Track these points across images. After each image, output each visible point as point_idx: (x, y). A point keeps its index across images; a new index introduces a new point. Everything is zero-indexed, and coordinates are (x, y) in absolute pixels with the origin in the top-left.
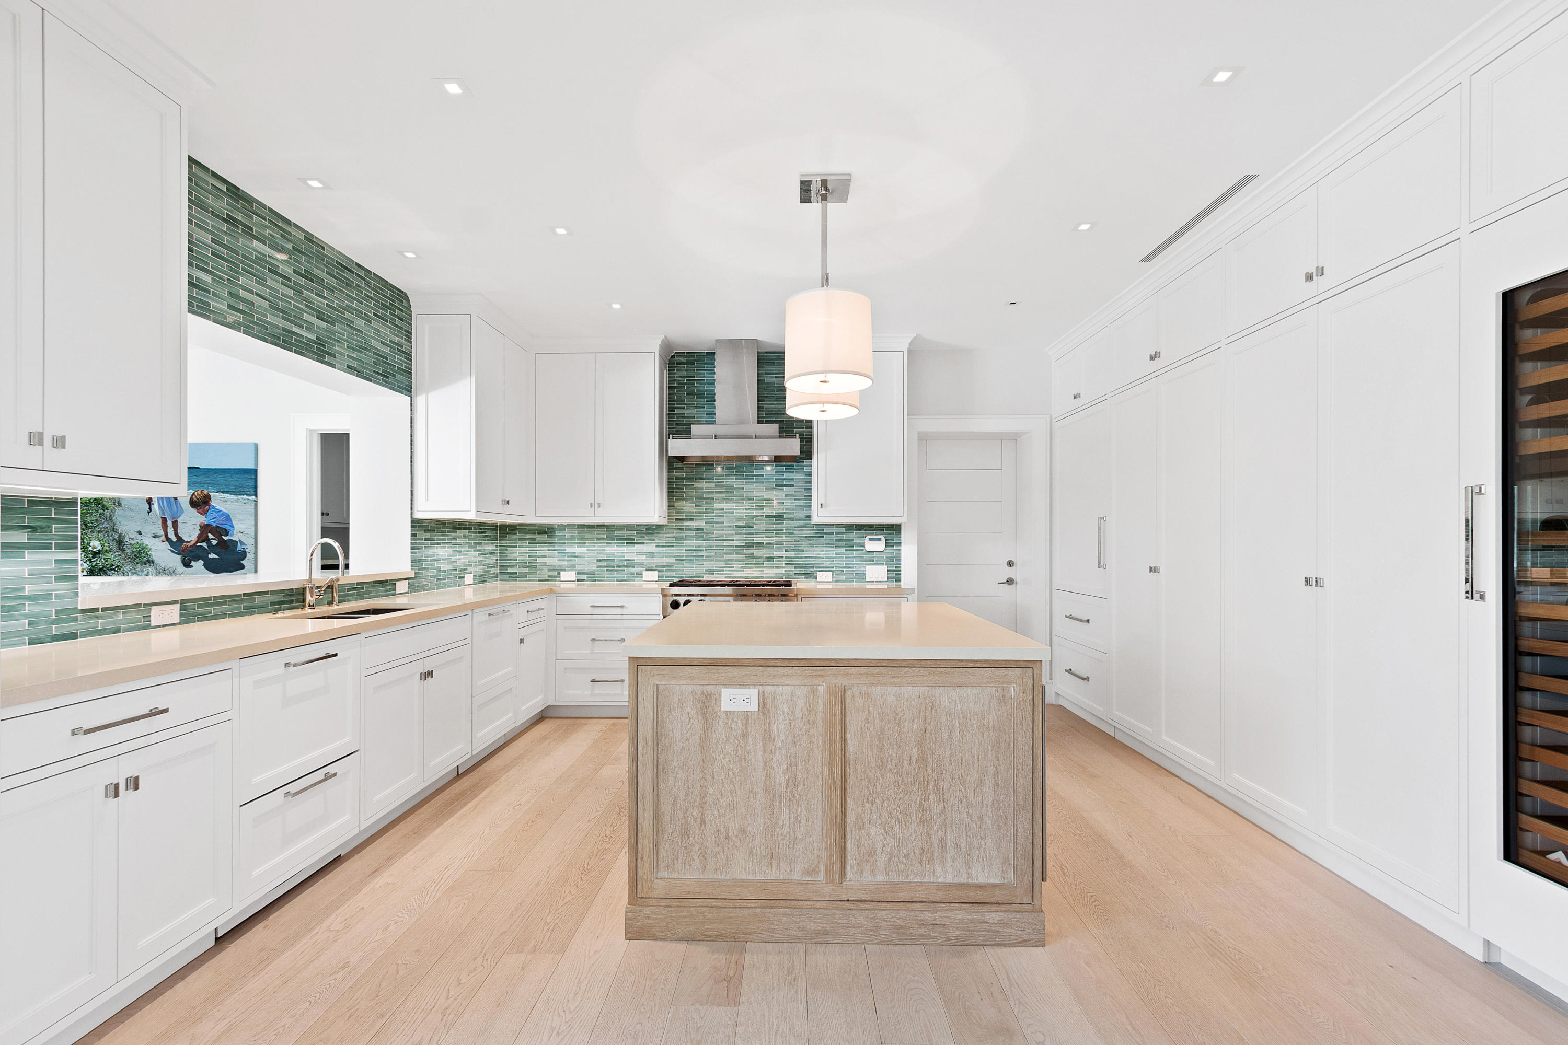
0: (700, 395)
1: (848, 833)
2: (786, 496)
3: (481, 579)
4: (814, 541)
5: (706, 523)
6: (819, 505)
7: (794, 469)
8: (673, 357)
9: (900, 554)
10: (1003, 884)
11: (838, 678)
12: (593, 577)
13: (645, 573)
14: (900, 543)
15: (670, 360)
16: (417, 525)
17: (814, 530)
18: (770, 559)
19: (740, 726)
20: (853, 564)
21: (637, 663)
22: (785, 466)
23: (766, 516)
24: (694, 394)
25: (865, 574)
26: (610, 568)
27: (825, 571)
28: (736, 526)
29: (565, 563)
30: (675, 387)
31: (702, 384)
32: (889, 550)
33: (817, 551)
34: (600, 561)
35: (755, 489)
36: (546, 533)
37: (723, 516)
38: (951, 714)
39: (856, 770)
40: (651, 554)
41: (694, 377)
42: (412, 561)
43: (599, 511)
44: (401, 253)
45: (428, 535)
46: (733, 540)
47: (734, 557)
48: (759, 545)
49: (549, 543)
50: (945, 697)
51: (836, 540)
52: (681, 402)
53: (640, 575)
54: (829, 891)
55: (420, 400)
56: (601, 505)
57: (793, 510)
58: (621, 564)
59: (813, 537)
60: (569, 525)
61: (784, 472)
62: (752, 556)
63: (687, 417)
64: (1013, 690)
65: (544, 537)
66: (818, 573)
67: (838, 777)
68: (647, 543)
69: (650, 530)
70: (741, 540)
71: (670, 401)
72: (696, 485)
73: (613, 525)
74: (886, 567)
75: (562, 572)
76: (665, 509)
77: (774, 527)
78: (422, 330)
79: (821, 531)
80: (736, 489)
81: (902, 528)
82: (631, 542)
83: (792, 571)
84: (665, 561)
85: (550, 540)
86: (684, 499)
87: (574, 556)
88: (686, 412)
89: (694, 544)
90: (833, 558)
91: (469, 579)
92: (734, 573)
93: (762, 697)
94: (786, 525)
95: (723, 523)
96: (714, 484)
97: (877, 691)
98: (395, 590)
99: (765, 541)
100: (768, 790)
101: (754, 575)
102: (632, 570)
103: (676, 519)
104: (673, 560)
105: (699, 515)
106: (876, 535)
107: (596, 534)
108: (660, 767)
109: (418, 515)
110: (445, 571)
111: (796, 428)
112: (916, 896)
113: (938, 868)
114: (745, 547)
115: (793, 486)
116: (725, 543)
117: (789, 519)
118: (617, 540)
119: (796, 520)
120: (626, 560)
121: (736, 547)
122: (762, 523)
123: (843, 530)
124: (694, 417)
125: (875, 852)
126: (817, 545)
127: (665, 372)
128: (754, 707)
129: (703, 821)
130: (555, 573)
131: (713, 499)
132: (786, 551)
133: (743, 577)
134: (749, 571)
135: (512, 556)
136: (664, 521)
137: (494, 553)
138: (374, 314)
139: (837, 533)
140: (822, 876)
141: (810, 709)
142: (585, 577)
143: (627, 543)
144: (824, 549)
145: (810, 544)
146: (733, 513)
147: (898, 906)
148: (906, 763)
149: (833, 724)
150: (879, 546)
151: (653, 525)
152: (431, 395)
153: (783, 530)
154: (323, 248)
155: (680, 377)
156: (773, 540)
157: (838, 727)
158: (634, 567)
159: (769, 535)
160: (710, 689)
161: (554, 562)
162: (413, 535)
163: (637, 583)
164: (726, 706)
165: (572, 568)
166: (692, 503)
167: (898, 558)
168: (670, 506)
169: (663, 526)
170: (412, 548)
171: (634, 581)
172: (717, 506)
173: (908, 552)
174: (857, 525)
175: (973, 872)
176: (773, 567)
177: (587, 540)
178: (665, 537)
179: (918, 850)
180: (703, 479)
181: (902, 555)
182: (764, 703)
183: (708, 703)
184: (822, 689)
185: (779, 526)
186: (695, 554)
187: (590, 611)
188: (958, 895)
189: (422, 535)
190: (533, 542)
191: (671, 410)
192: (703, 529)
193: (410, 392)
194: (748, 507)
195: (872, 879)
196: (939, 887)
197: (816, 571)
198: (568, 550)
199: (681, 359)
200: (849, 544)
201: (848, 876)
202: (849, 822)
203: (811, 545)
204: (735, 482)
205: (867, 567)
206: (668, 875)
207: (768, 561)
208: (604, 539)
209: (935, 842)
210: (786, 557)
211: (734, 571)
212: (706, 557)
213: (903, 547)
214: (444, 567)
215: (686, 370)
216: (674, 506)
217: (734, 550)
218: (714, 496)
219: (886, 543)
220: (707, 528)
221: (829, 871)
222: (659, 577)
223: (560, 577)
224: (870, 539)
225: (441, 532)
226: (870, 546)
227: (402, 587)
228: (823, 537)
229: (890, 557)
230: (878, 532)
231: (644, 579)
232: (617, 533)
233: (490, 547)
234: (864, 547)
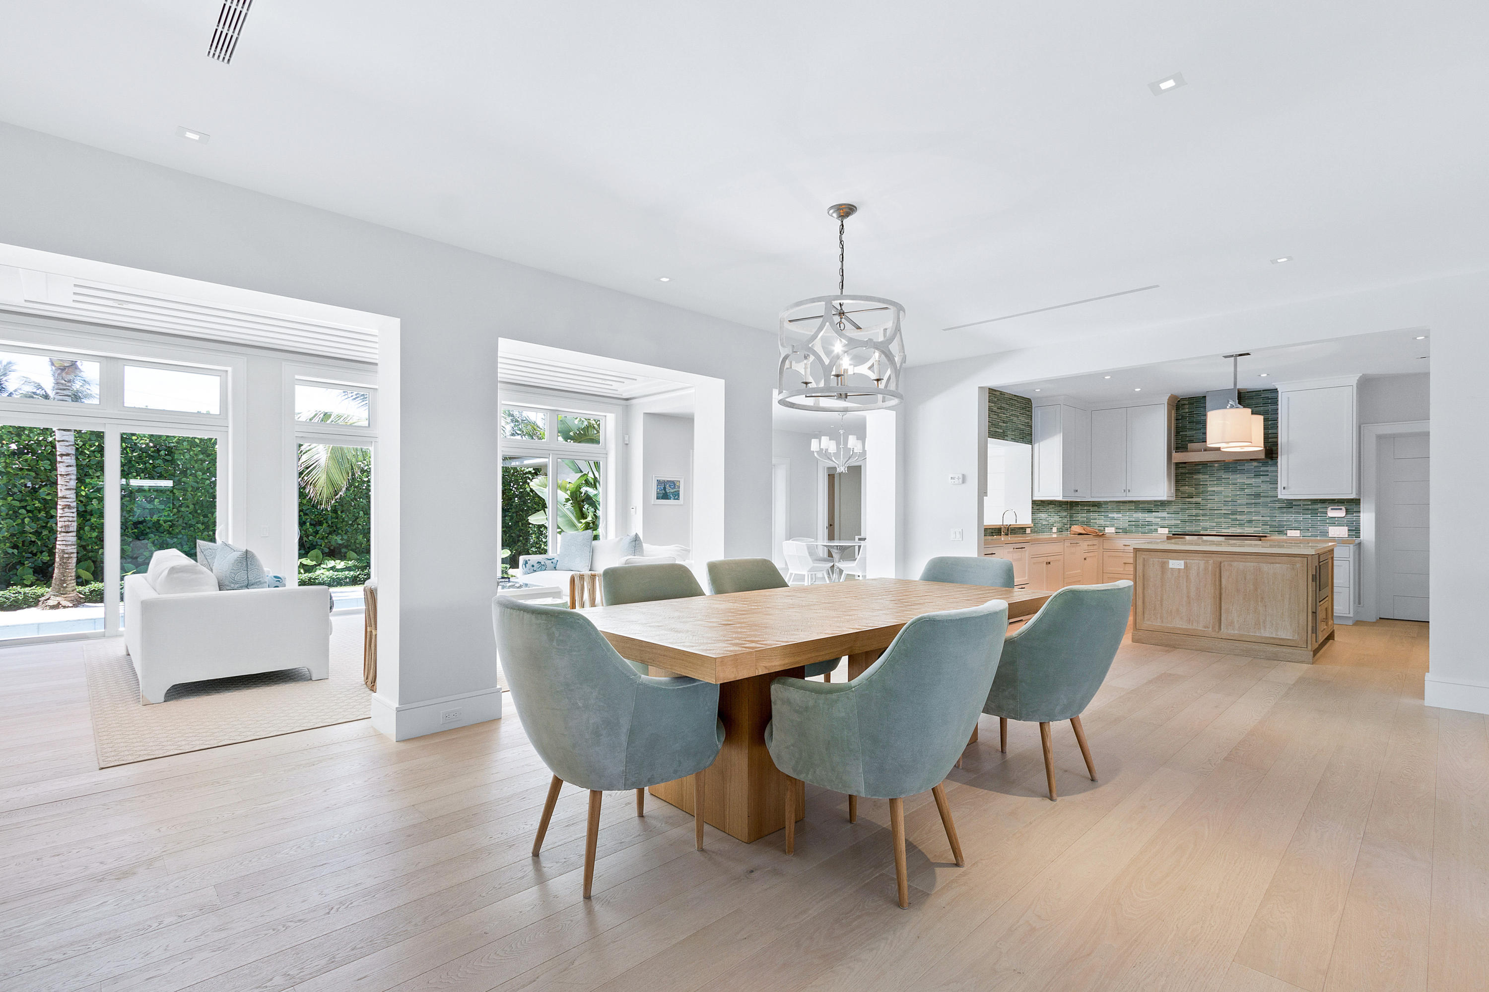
0: (1198, 423)
1: (1222, 615)
2: (1262, 482)
3: (1060, 531)
4: (1285, 510)
5: (1202, 499)
6: (1283, 488)
7: (1269, 464)
8: (1179, 401)
9: (1360, 519)
10: (1293, 640)
11: (1219, 559)
12: (1125, 531)
13: (1159, 529)
14: (1360, 512)
15: (1177, 403)
16: (1035, 503)
17: (1285, 503)
18: (1250, 521)
19: (1177, 573)
20: (1317, 525)
21: (1136, 550)
22: (1261, 462)
23: (1247, 495)
24: (1194, 422)
25: (1328, 532)
26: (1137, 526)
27: (1294, 530)
28: (1224, 501)
29: (1108, 523)
30: (1180, 419)
31: (1198, 416)
32: (1349, 516)
33: (1287, 516)
34: (1130, 521)
35: (1238, 478)
36: (1096, 506)
37: (1214, 495)
38: (1269, 574)
39: (1226, 592)
40: (1164, 518)
41: (1193, 412)
42: (1032, 520)
43: (1129, 494)
44: (1035, 390)
45: (1038, 507)
46: (1222, 510)
47: (1223, 520)
48: (1242, 513)
49: (1098, 512)
50: (1265, 567)
51: (1303, 510)
52: (1184, 428)
53: (1156, 530)
54: (1214, 634)
55: (1036, 446)
56: (1130, 491)
57: (1268, 490)
58: (1144, 523)
59: (1284, 508)
60: (1110, 501)
61: (1260, 467)
62: (1236, 520)
63: (1189, 437)
64: (1298, 565)
65: (1096, 508)
66: (1288, 531)
67: (1217, 592)
68: (1161, 512)
69: (1161, 505)
70: (1228, 510)
71: (1177, 427)
72: (1195, 477)
73: (1139, 501)
74: (1347, 527)
75: (1106, 528)
76: (1172, 491)
77: (1253, 501)
78: (1037, 414)
79: (1290, 504)
80: (1223, 478)
81: (1361, 501)
82: (1150, 511)
83: (1267, 529)
84: (1173, 522)
85: (1099, 510)
86: (1187, 485)
87: (1113, 518)
88: (1188, 433)
89: (1194, 512)
90: (1301, 521)
91: (1055, 530)
92: (1223, 530)
93: (1186, 564)
94: (1261, 500)
95: (1214, 499)
96: (1208, 476)
97: (1235, 564)
98: (1025, 532)
99: (1246, 510)
100: (1188, 597)
101: (1238, 532)
102: (1151, 527)
103: (1181, 498)
104: (1179, 522)
105: (1198, 495)
106: (1338, 506)
107: (1127, 506)
108: (1145, 586)
109: (1035, 499)
110: (1044, 525)
111: (1270, 438)
112: (1253, 640)
113: (1262, 631)
114: (1231, 514)
115: (1268, 475)
116: (1216, 512)
117: (1264, 497)
118: (1141, 510)
119: (1270, 497)
120: (1147, 521)
121: (1224, 514)
122: (1244, 499)
123: (1310, 503)
124: (1193, 436)
125: (1234, 622)
126: (1287, 513)
127: (1173, 411)
128: (1183, 567)
129: (1162, 605)
130: (1102, 528)
131: (1207, 485)
132: (1262, 516)
133: (1229, 533)
134: (1233, 529)
135: (1077, 519)
136: (1173, 499)
137: (1066, 517)
138: (1020, 413)
139: (1304, 505)
140: (1210, 629)
141: (1206, 569)
142: (1121, 531)
143: (1148, 512)
144: (1293, 515)
145: (1281, 512)
146: (1222, 493)
147: (1244, 642)
148: (1248, 591)
149: (1215, 575)
150: (1341, 513)
151: (1165, 501)
152: (1041, 443)
153: (1260, 503)
154: (1005, 395)
155: (1184, 413)
156: (1253, 510)
157: (1217, 575)
158: (1152, 526)
159: (1250, 506)
160: (1165, 560)
161: (1102, 522)
162: (1032, 507)
163: (1154, 534)
164: (1171, 566)
165: (1112, 526)
166: (1192, 487)
167: (1358, 523)
168: (1177, 490)
169: (1172, 501)
170: (1032, 514)
171: (1152, 533)
172: (1209, 489)
173: (1367, 519)
174: (1321, 500)
175: (1279, 633)
176: (1252, 527)
177: (1121, 510)
178: (1173, 508)
179: (1253, 623)
180: (1200, 473)
181: (1361, 520)
182: (1187, 566)
183: (1164, 566)
184: (1211, 562)
185: (1257, 501)
186: (1194, 518)
187: (1123, 547)
188: (1272, 641)
189: (1035, 507)
190: (1089, 511)
191: (1177, 433)
192: (1200, 503)
193: (1032, 442)
194: (1233, 489)
195: (1232, 632)
196: (1262, 637)
197: (1287, 530)
198: (1110, 515)
199: (1185, 402)
200: (1314, 512)
201: (1222, 630)
202: (1222, 611)
203: (1283, 513)
204: (1223, 474)
205: (1330, 527)
206: (1148, 623)
207: (1249, 523)
208: (1133, 509)
209: (1261, 621)
210: (1262, 521)
211: (1223, 529)
212: (1202, 520)
213: (1362, 514)
214: (1044, 523)
215: (1188, 408)
216: (1179, 490)
217: (1222, 516)
218: (1208, 483)
219: (1346, 512)
220: (1203, 502)
221: (1213, 628)
222: (1169, 531)
223: (1105, 530)
224: (1332, 509)
225: (1043, 506)
226: (1331, 513)
227: (1028, 531)
228: (1292, 507)
229: (1351, 521)
230: (1339, 504)
231: (1159, 533)
232: (1141, 506)
233: (1065, 514)
234: (1327, 514)
